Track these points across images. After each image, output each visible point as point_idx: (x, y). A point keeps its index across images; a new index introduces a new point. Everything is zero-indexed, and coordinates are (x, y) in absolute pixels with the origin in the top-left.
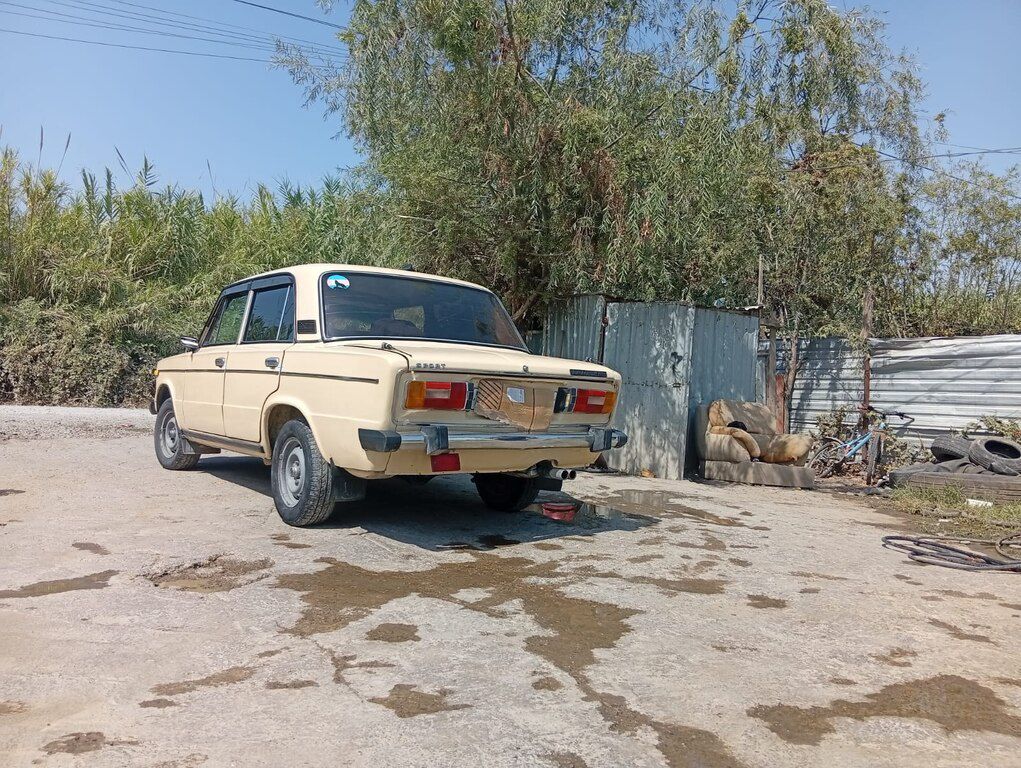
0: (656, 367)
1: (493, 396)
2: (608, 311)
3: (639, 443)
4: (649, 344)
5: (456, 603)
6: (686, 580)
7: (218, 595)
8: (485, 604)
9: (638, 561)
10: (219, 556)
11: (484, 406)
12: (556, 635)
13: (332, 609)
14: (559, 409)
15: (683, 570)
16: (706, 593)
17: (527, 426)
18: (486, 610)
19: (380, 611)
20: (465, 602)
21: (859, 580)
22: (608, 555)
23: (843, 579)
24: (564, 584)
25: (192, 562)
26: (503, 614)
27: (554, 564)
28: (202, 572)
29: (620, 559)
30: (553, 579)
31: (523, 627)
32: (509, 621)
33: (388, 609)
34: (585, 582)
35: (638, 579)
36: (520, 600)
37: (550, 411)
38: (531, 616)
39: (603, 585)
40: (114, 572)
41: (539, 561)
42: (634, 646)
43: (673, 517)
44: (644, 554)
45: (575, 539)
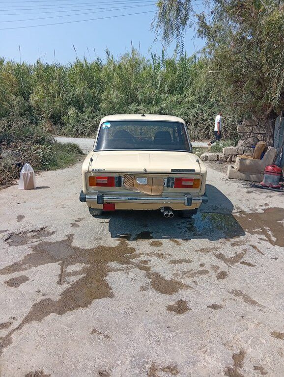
1: (129, 181)
5: (62, 271)
6: (172, 280)
7: (11, 248)
8: (69, 274)
9: (175, 262)
10: (46, 227)
11: (126, 185)
12: (58, 300)
13: (24, 264)
14: (168, 186)
15: (184, 273)
16: (162, 293)
17: (149, 193)
18: (62, 278)
19: (34, 268)
20: (65, 271)
21: (262, 306)
22: (170, 255)
23: (254, 303)
24: (118, 270)
25: (33, 229)
26: (64, 282)
27: (138, 256)
28: (29, 235)
29: (170, 259)
30: (121, 266)
31: (56, 292)
32: (59, 287)
33: (38, 268)
34: (128, 271)
35: (154, 274)
36: (85, 275)
37: (161, 188)
38: (70, 286)
39: (132, 275)
40: (7, 230)
41: (137, 252)
42: (70, 317)
43: (258, 233)
44: (186, 258)
45: (175, 242)
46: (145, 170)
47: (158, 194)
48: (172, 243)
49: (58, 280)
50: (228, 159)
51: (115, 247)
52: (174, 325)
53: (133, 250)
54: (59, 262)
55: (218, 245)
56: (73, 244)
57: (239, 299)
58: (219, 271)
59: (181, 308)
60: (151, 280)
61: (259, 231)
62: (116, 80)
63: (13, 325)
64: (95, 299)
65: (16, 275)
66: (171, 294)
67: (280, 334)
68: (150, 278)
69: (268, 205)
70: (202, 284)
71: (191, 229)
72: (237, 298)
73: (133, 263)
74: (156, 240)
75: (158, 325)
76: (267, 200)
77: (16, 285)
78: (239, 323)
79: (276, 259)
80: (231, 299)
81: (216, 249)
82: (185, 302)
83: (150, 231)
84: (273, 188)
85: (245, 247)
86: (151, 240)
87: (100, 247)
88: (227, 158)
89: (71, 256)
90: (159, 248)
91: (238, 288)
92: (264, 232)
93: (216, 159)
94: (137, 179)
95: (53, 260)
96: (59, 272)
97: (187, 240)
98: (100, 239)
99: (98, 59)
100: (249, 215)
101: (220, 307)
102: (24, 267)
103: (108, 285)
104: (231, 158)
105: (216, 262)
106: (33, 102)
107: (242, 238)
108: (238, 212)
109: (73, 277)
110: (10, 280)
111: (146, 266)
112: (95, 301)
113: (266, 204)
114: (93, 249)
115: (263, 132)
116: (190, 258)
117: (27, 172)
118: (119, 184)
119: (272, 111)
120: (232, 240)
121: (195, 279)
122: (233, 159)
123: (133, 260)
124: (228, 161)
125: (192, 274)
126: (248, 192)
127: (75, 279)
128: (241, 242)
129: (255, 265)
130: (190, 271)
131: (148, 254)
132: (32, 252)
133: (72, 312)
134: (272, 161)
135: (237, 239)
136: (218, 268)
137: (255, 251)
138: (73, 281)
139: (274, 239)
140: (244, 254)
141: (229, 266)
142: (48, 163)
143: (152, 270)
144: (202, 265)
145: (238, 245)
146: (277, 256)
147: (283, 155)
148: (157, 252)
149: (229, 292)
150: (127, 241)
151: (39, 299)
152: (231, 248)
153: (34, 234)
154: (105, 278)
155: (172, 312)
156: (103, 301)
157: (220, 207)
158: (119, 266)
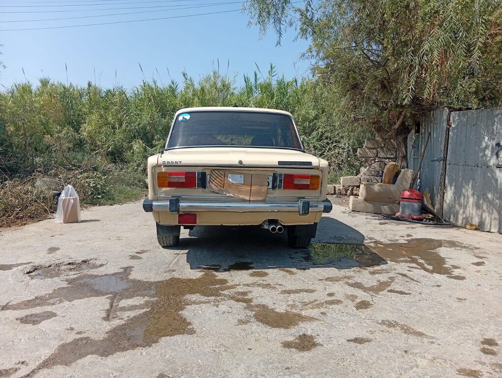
0: (485, 155)
1: (218, 179)
2: (451, 118)
3: (471, 207)
4: (480, 139)
5: (112, 306)
6: (287, 313)
7: (34, 281)
8: (123, 309)
9: (289, 292)
10: (91, 260)
11: (213, 186)
12: (101, 339)
13: (51, 298)
14: (274, 188)
15: (305, 304)
16: (273, 326)
17: (247, 198)
18: (111, 314)
19: (66, 303)
20: (117, 306)
21: (432, 338)
22: (280, 285)
23: (420, 334)
24: (200, 302)
25: (71, 262)
26: (114, 318)
27: (233, 287)
28: (63, 267)
29: (280, 289)
30: (206, 298)
31: (99, 330)
32: (105, 323)
33: (73, 302)
34: (217, 303)
35: (257, 306)
36: (148, 310)
37: (264, 189)
38: (124, 323)
39: (223, 307)
40: (30, 263)
41: (230, 283)
42: (121, 359)
43: (406, 261)
44: (306, 288)
45: (287, 271)
46: (241, 162)
47: (260, 199)
48: (282, 273)
49: (104, 315)
50: (349, 192)
51: (197, 279)
52: (297, 366)
53: (224, 281)
54: (108, 296)
55: (352, 274)
56: (131, 277)
57: (396, 331)
58: (358, 300)
59: (305, 343)
60: (254, 313)
61: (406, 260)
63: (19, 372)
64: (164, 336)
65: (38, 310)
66: (288, 328)
67: (472, 371)
68: (252, 310)
69: (411, 236)
70: (334, 315)
71: (308, 258)
72: (392, 329)
73: (225, 295)
74: (259, 270)
75: (270, 366)
76: (409, 232)
77: (34, 323)
78: (402, 360)
79: (439, 286)
80: (382, 331)
81: (348, 278)
82: (311, 337)
83: (249, 261)
84: (413, 219)
85: (391, 275)
86: (251, 271)
87: (172, 279)
88: (346, 191)
89: (127, 290)
90: (263, 278)
91: (391, 319)
92: (414, 261)
93: (333, 192)
94: (229, 175)
95: (98, 293)
96: (108, 307)
97: (304, 269)
98: (174, 271)
99: (173, 83)
100: (387, 245)
101: (368, 341)
102: (52, 301)
103: (185, 319)
104: (352, 189)
105: (351, 291)
106: (85, 134)
107: (383, 267)
108: (372, 242)
109: (128, 312)
110: (27, 316)
111: (245, 297)
112: (163, 339)
113: (409, 235)
114: (162, 282)
115: (392, 156)
116: (311, 288)
117: (68, 197)
118: (203, 184)
119: (403, 123)
120: (371, 269)
121: (323, 310)
122: (355, 192)
123: (226, 292)
124: (348, 194)
125: (318, 304)
126: (381, 224)
127: (132, 314)
128: (383, 270)
129: (411, 294)
130: (314, 301)
131: (248, 285)
132: (66, 286)
133: (125, 353)
134: (409, 185)
135: (377, 268)
136: (357, 297)
137: (407, 279)
138: (128, 317)
139: (430, 268)
140: (391, 282)
141: (372, 295)
142: (100, 197)
143: (255, 302)
144: (330, 295)
145: (380, 273)
146: (439, 284)
147: (421, 182)
148: (261, 282)
149: (378, 323)
150: (215, 273)
151: (71, 337)
152: (370, 276)
153: (72, 267)
154: (180, 312)
155: (291, 349)
156: (178, 338)
157: (345, 238)
158: (204, 299)
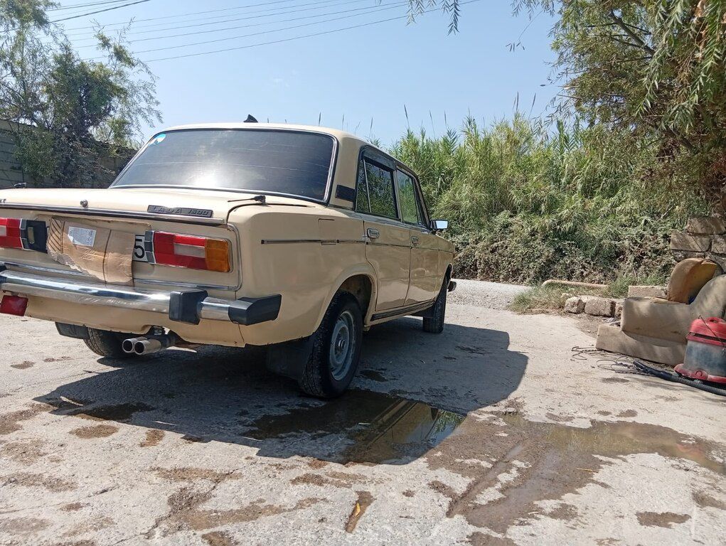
1: (54, 235)
11: (49, 247)
37: (127, 261)
43: (463, 468)
46: (84, 203)
47: (121, 281)
48: (137, 438)
61: (477, 466)
62: (474, 170)
69: (632, 415)
84: (706, 382)
93: (607, 312)
94: (71, 229)
99: (449, 134)
113: (628, 413)
120: (333, 467)
